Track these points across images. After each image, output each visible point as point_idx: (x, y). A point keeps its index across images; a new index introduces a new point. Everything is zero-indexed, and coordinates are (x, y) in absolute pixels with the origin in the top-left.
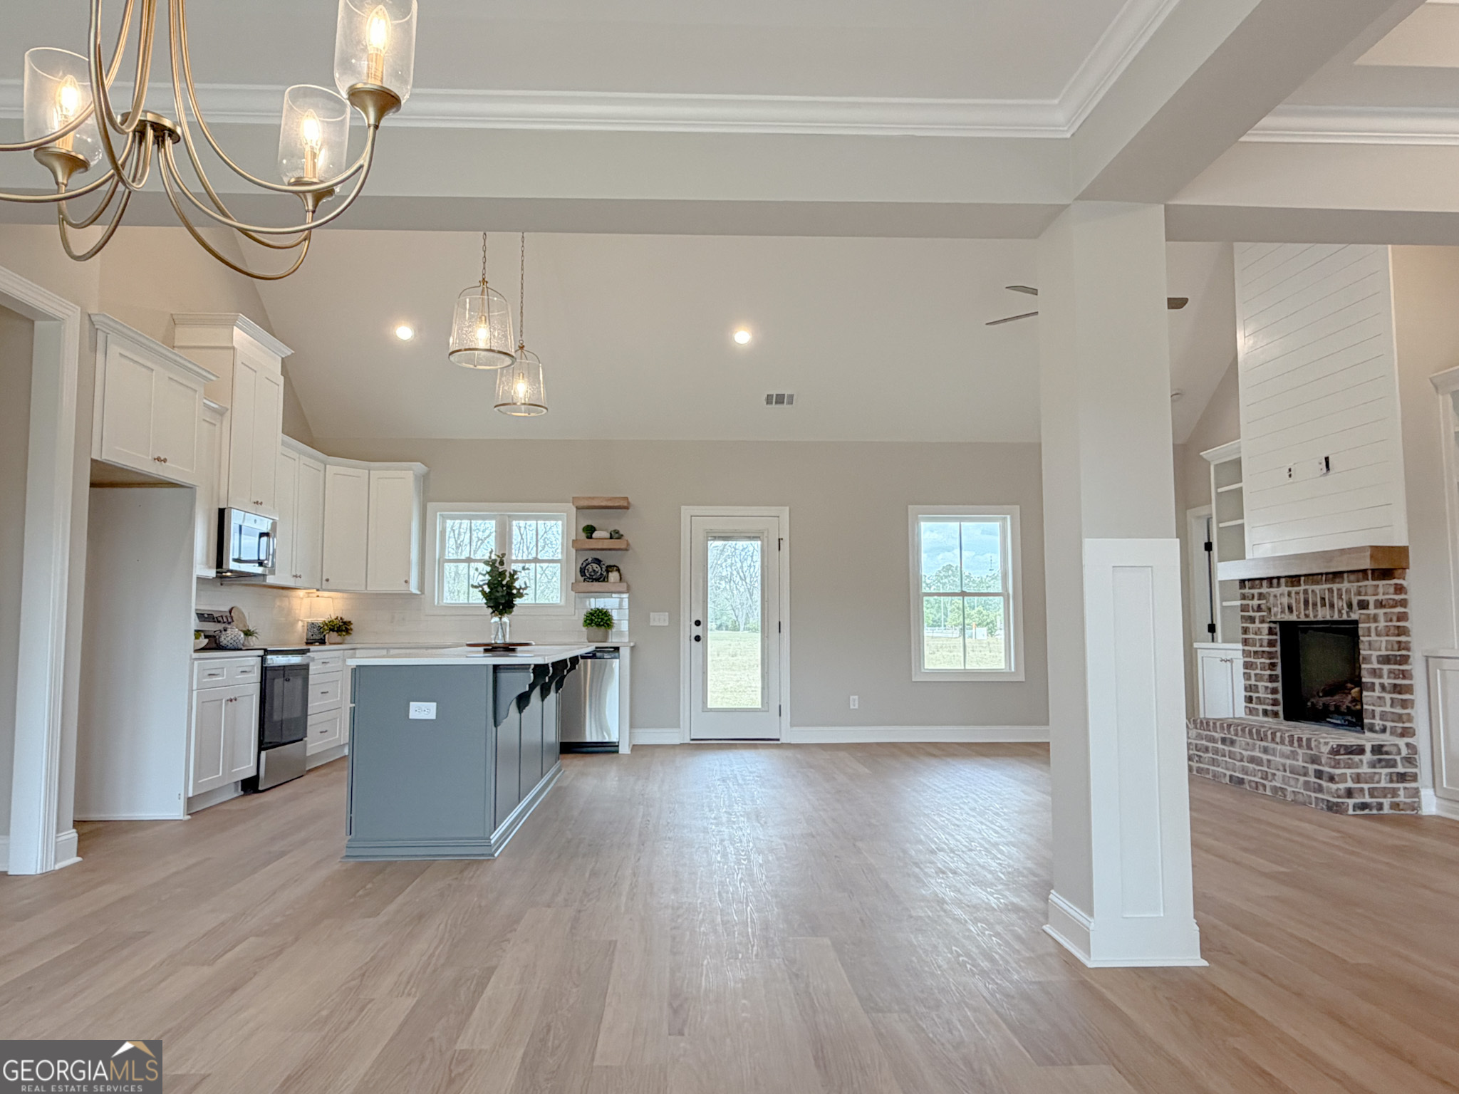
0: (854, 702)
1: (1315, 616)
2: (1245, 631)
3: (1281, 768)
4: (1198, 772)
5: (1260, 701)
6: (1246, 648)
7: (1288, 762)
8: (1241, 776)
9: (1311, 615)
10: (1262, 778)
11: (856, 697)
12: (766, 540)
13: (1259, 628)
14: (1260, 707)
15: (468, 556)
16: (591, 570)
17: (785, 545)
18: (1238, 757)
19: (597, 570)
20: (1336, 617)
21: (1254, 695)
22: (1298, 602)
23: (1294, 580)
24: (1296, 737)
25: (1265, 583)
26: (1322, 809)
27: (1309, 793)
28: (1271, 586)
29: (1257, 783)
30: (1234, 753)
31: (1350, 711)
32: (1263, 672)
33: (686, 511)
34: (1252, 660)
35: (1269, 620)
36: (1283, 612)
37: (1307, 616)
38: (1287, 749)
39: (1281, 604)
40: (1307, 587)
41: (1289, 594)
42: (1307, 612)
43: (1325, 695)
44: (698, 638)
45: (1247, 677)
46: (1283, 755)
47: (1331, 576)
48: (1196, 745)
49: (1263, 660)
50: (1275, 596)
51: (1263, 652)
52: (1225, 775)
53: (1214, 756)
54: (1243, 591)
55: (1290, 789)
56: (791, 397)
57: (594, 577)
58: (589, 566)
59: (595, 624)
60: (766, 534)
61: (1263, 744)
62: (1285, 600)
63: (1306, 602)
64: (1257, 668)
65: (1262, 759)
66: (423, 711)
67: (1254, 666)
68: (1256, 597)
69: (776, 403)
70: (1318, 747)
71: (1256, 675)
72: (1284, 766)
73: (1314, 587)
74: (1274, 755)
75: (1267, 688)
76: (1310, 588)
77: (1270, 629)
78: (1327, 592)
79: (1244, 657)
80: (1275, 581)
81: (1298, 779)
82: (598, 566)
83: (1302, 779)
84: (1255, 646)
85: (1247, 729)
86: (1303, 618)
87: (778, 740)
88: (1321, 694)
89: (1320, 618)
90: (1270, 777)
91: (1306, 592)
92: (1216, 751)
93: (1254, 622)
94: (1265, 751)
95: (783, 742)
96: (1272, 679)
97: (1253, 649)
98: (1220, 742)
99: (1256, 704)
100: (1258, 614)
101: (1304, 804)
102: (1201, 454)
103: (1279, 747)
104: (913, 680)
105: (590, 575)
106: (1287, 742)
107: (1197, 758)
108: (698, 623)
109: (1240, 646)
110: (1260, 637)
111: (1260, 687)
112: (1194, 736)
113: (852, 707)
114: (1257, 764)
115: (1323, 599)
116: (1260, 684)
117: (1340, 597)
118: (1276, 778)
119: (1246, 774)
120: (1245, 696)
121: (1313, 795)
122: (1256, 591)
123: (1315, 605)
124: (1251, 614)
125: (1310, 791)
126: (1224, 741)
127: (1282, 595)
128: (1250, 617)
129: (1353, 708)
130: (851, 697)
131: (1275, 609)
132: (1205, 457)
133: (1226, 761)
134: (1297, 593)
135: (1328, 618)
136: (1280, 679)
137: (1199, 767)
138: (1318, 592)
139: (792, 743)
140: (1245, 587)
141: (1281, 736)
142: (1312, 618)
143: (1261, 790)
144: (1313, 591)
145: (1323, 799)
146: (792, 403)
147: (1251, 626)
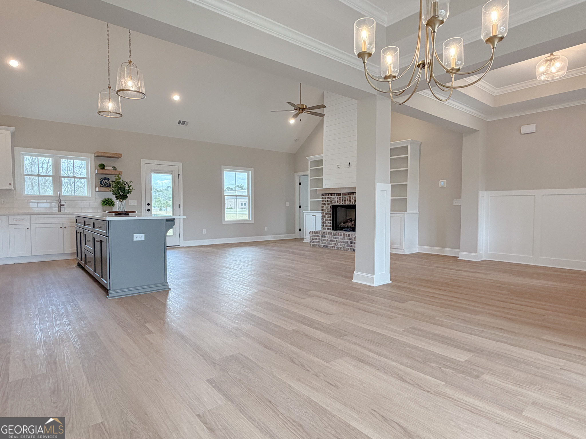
0: (204, 232)
1: (345, 203)
2: (323, 207)
3: (340, 242)
4: (312, 245)
5: (326, 226)
6: (323, 212)
7: (342, 240)
8: (327, 245)
9: (344, 203)
10: (334, 245)
11: (205, 230)
12: (174, 174)
13: (327, 207)
14: (327, 227)
15: (38, 173)
16: (104, 182)
17: (181, 176)
18: (327, 240)
19: (107, 182)
20: (351, 204)
21: (325, 224)
22: (340, 200)
23: (339, 194)
24: (345, 234)
25: (330, 195)
26: (352, 251)
27: (348, 247)
28: (332, 195)
29: (332, 246)
30: (325, 239)
31: (351, 228)
32: (328, 218)
33: (143, 161)
34: (324, 215)
35: (330, 204)
36: (335, 202)
37: (342, 203)
38: (342, 237)
39: (335, 200)
40: (343, 196)
41: (338, 198)
42: (343, 202)
43: (344, 223)
44: (149, 210)
45: (323, 219)
46: (341, 239)
47: (350, 193)
48: (312, 238)
49: (328, 215)
50: (333, 198)
51: (328, 213)
52: (322, 245)
53: (319, 241)
54: (322, 197)
55: (342, 247)
56: (187, 123)
57: (106, 185)
58: (104, 181)
59: (109, 204)
60: (174, 172)
61: (335, 236)
62: (336, 199)
63: (343, 200)
64: (326, 217)
65: (334, 240)
66: (139, 237)
67: (325, 217)
68: (327, 198)
69: (182, 124)
70: (352, 236)
71: (325, 219)
72: (341, 241)
73: (345, 196)
74: (338, 239)
75: (329, 222)
76: (344, 196)
77: (330, 207)
78: (349, 197)
79: (322, 214)
80: (333, 194)
81: (345, 244)
82: (107, 181)
83: (346, 244)
84: (326, 211)
85: (330, 233)
86: (341, 204)
87: (179, 246)
88: (343, 223)
89: (346, 204)
90: (336, 245)
91: (343, 197)
92: (319, 239)
93: (326, 205)
94: (335, 238)
95: (181, 246)
96: (330, 220)
97: (325, 212)
98: (321, 237)
99: (325, 226)
100: (327, 203)
101: (347, 250)
102: (306, 157)
103: (339, 237)
104: (223, 223)
105: (105, 185)
106: (342, 235)
107: (312, 242)
108: (149, 204)
109: (321, 211)
110: (327, 209)
111: (327, 222)
112: (312, 236)
113: (204, 233)
114: (333, 242)
115: (347, 199)
116: (327, 221)
117: (353, 199)
118: (338, 245)
119: (329, 244)
120: (322, 225)
121: (349, 248)
122: (327, 197)
123: (345, 201)
124: (325, 203)
125: (349, 247)
126: (322, 236)
127: (335, 198)
128: (325, 204)
129: (352, 226)
130: (204, 230)
131: (333, 202)
132: (307, 158)
133: (322, 242)
134: (340, 197)
135: (349, 204)
136: (332, 220)
137: (313, 244)
138: (346, 197)
139: (184, 246)
140: (323, 196)
141: (341, 234)
142: (344, 204)
143: (334, 248)
144: (345, 197)
145: (352, 249)
146: (187, 125)
147: (324, 206)
